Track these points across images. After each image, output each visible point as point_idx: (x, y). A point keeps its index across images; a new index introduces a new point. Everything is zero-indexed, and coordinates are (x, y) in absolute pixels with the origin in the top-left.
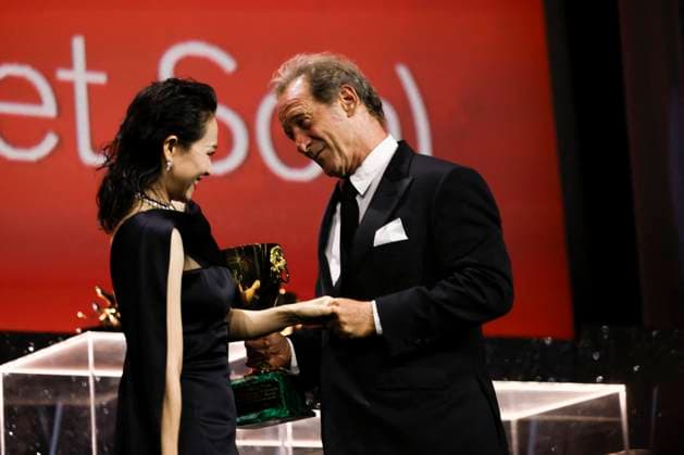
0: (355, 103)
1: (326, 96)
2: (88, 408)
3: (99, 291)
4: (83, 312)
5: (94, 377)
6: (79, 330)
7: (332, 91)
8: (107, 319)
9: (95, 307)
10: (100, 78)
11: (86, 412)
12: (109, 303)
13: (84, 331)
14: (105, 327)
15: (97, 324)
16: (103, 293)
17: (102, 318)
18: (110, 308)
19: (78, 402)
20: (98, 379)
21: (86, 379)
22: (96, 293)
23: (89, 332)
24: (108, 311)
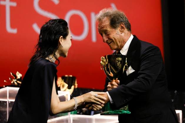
0: (124, 29)
1: (115, 26)
2: (6, 112)
3: (11, 73)
4: (6, 81)
5: (9, 101)
6: (4, 86)
7: (117, 25)
8: (14, 83)
9: (10, 79)
10: (14, 4)
11: (5, 113)
12: (14, 78)
13: (6, 86)
14: (13, 85)
15: (10, 85)
16: (12, 74)
17: (12, 82)
18: (15, 79)
19: (3, 109)
20: (10, 102)
21: (6, 102)
22: (11, 74)
23: (8, 87)
24: (14, 80)
